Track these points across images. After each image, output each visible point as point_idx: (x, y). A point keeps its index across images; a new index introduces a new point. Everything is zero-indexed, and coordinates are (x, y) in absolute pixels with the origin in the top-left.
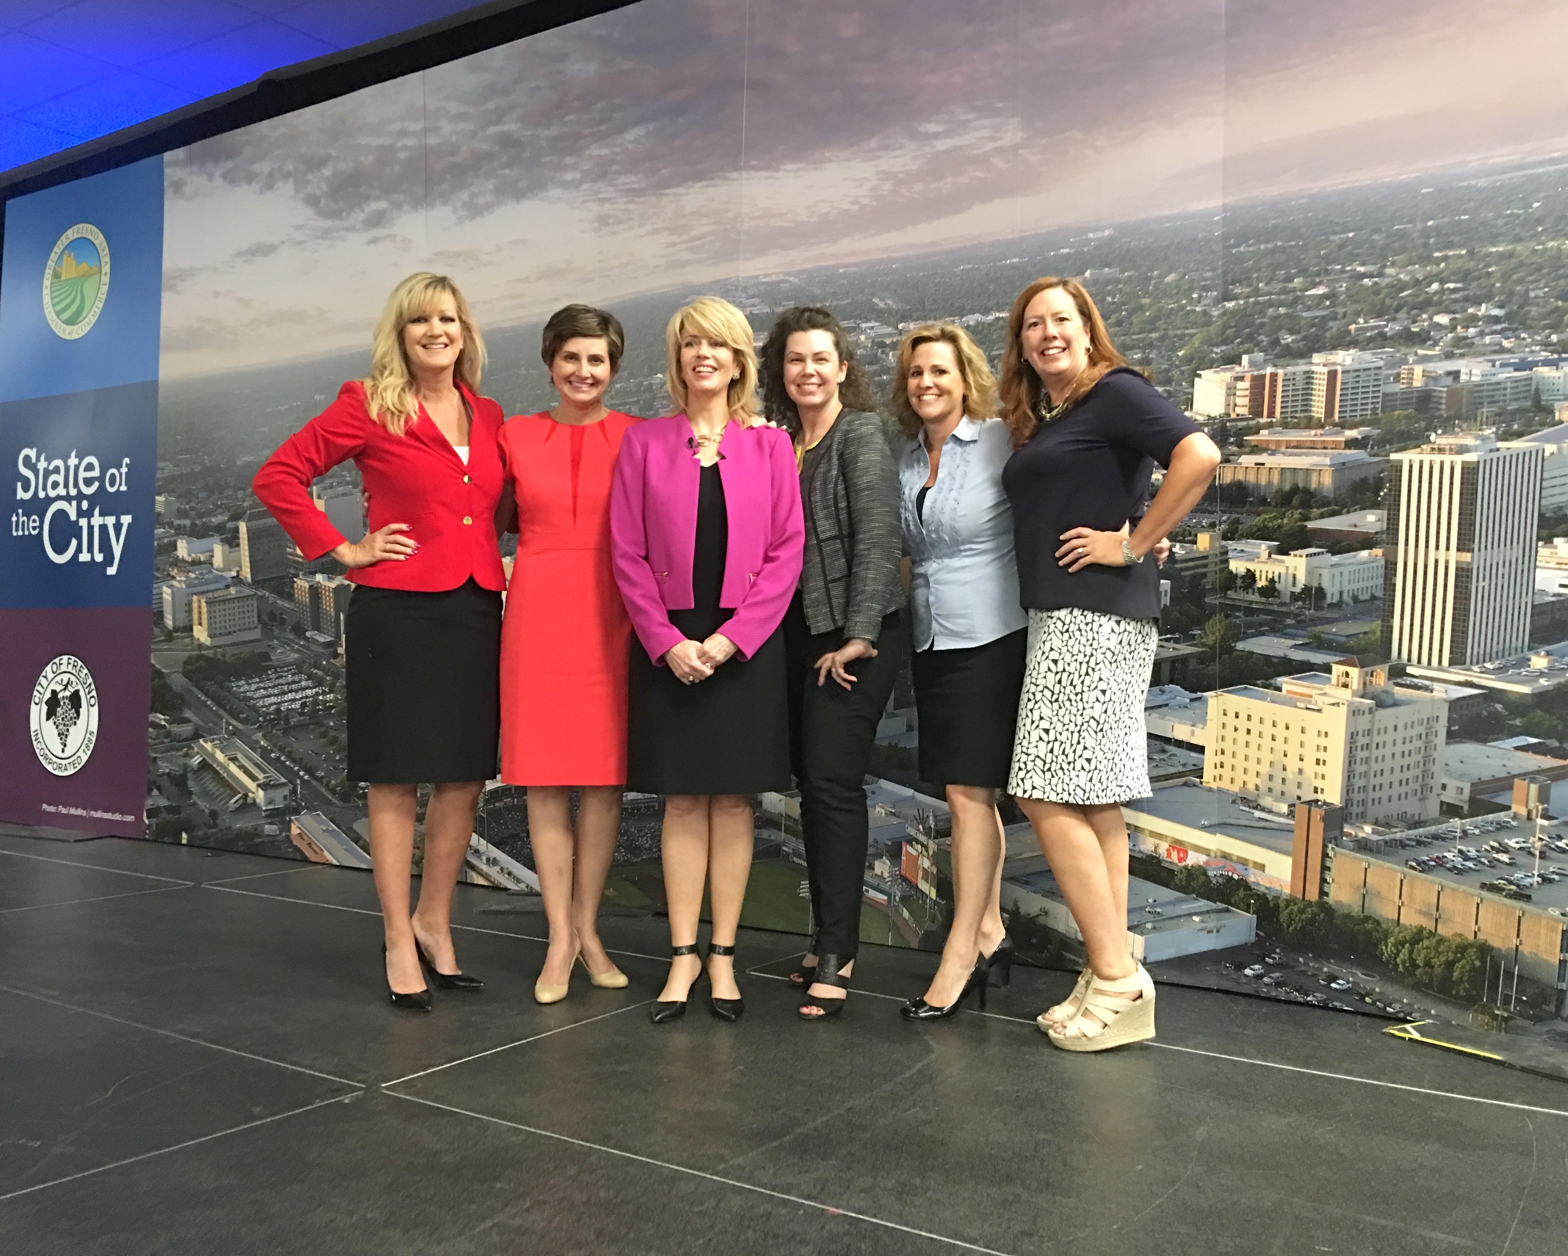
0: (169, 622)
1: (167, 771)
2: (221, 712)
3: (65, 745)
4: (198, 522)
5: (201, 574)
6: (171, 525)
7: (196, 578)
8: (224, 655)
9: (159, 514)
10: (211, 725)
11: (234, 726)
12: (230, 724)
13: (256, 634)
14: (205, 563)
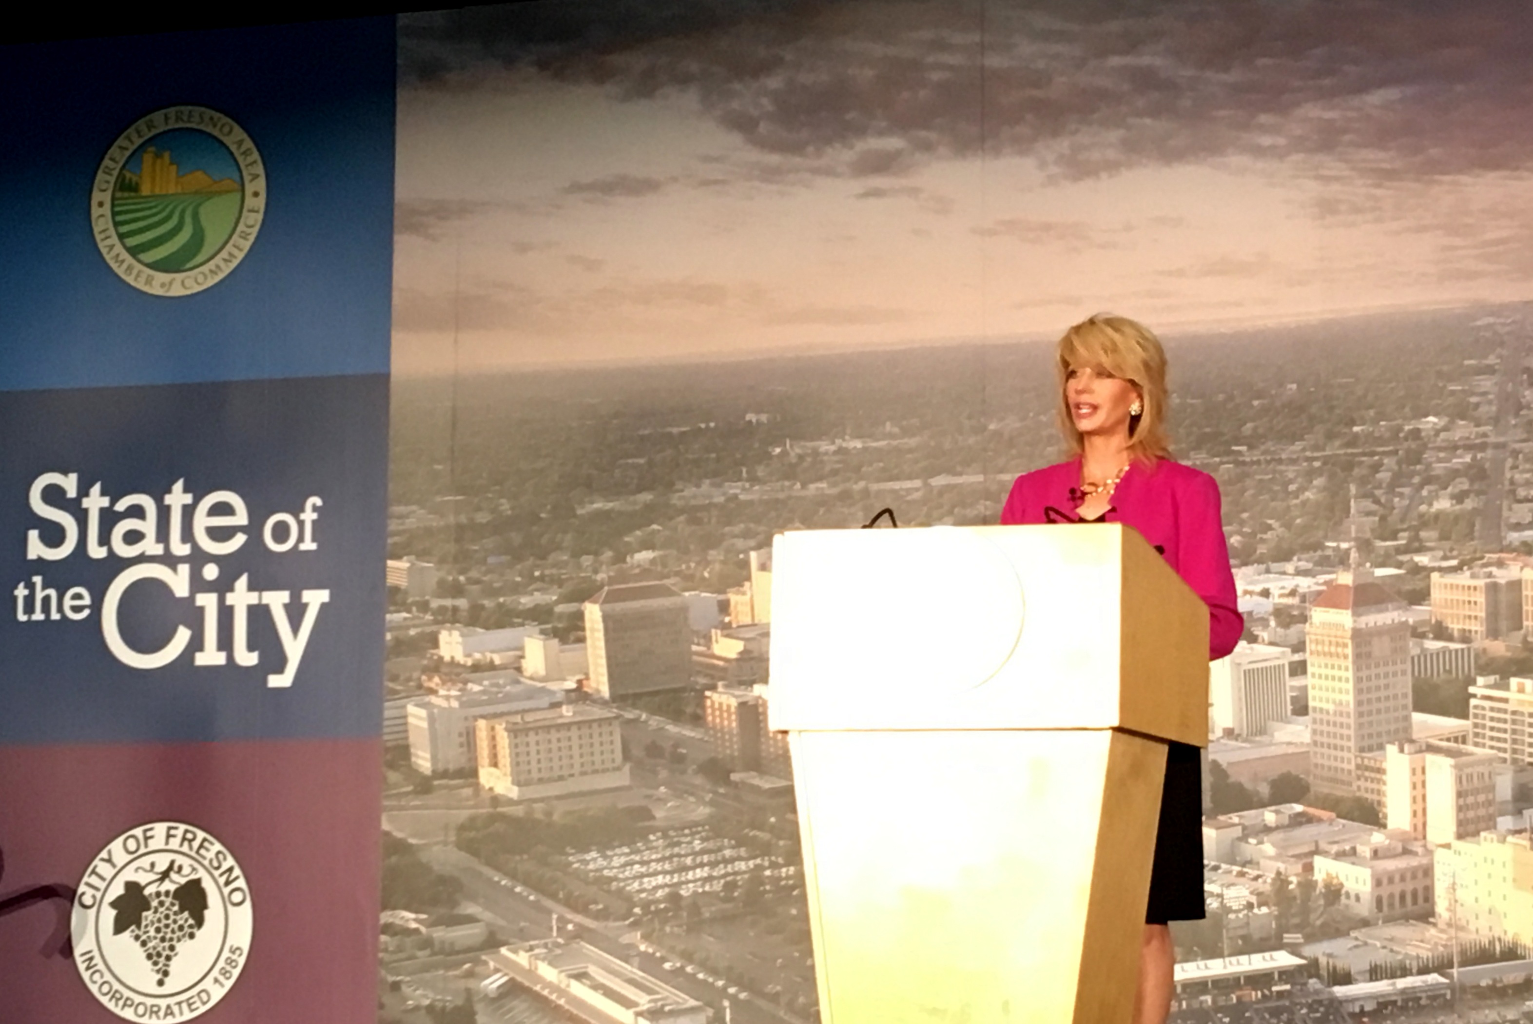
0: (423, 761)
1: (427, 1002)
2: (548, 903)
3: (166, 974)
4: (488, 603)
5: (497, 685)
6: (424, 607)
7: (483, 692)
8: (549, 814)
9: (396, 589)
10: (522, 924)
11: (576, 925)
12: (570, 922)
13: (623, 778)
14: (503, 667)
